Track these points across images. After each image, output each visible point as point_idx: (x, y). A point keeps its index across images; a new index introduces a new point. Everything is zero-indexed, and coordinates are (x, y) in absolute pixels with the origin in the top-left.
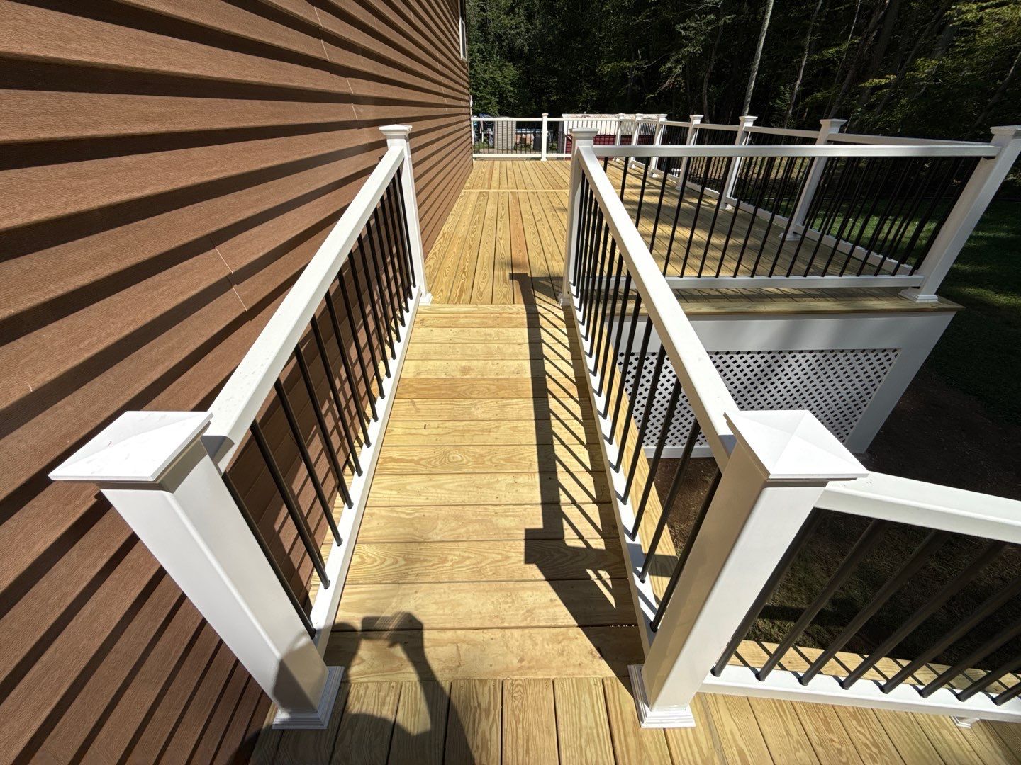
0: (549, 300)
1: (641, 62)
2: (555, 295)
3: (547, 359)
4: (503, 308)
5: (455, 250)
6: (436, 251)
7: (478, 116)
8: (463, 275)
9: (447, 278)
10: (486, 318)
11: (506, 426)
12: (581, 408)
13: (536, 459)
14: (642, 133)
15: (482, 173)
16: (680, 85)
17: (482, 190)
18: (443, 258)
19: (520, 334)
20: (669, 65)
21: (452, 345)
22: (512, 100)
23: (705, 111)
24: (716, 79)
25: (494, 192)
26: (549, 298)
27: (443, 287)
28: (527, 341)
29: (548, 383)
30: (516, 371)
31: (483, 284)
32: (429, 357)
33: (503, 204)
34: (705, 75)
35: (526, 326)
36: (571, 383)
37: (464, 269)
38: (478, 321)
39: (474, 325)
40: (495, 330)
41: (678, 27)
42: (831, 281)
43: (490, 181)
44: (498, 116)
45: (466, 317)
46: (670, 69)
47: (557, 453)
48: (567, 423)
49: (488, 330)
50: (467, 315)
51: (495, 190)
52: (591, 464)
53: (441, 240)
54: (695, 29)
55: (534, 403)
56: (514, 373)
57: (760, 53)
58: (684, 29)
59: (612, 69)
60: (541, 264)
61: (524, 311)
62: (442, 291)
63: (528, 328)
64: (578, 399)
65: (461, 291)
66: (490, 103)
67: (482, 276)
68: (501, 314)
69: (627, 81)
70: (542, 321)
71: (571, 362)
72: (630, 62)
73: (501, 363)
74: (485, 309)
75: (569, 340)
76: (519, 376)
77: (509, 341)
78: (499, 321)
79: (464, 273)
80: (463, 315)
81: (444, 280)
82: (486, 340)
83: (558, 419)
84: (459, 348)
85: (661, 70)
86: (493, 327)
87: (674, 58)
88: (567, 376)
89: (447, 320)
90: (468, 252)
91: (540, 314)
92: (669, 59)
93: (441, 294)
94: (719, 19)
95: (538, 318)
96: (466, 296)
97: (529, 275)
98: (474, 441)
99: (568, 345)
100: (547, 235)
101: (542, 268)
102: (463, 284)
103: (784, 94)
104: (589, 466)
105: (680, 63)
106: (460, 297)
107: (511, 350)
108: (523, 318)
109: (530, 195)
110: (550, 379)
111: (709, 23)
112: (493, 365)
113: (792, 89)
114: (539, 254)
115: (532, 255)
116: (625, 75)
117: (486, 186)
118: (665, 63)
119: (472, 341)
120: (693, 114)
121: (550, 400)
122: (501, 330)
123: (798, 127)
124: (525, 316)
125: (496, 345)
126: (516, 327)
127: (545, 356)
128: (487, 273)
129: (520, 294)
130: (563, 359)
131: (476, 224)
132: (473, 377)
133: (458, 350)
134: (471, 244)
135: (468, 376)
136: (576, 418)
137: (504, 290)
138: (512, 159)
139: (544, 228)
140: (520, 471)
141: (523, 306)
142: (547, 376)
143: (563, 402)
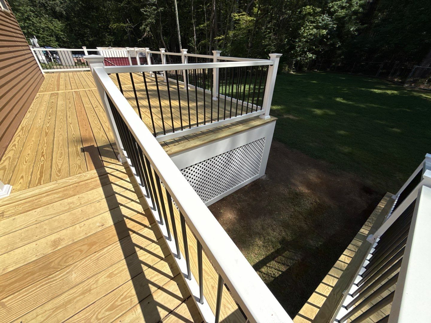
0: (113, 161)
1: (130, 24)
2: (115, 155)
3: (122, 205)
4: (80, 177)
5: (33, 139)
6: (16, 143)
7: (44, 47)
8: (42, 158)
9: (28, 164)
10: (66, 190)
11: (103, 277)
12: (154, 232)
13: (134, 292)
14: (141, 56)
15: (52, 81)
16: (151, 36)
17: (53, 92)
18: (23, 147)
19: (97, 193)
20: (143, 27)
21: (38, 225)
22: (65, 39)
23: (165, 47)
24: (165, 34)
25: (62, 92)
26: (112, 159)
27: (23, 174)
28: (104, 197)
29: (127, 223)
30: (101, 224)
31: (60, 161)
32: (16, 246)
33: (69, 99)
34: (160, 31)
35: (100, 185)
36: (142, 216)
37: (43, 152)
38: (60, 195)
39: (56, 200)
40: (77, 197)
41: (142, 10)
42: (239, 118)
43: (58, 85)
44: (58, 48)
45: (48, 195)
46: (144, 28)
47: (148, 277)
48: (147, 248)
49: (70, 200)
50: (47, 193)
51: (63, 91)
52: (172, 271)
53: (20, 133)
54: (149, 12)
55: (121, 245)
56: (99, 227)
57: (178, 24)
58: (144, 11)
59: (116, 26)
60: (103, 136)
61: (97, 175)
62: (22, 177)
63: (102, 186)
64: (150, 226)
65: (41, 173)
66: (51, 41)
67: (59, 155)
68: (79, 183)
69: (126, 33)
70: (112, 179)
71: (138, 201)
72: (125, 24)
73: (87, 222)
74: (64, 183)
75: (133, 185)
76: (104, 227)
77: (90, 203)
78: (78, 189)
79: (43, 156)
80: (45, 195)
81: (24, 167)
82: (70, 208)
83: (141, 248)
84: (46, 224)
85: (140, 28)
86: (74, 195)
87: (144, 24)
88: (138, 213)
89: (29, 204)
90: (45, 139)
91: (108, 173)
92: (142, 24)
93: (21, 181)
94: (158, 9)
95: (108, 177)
96: (46, 176)
97: (96, 146)
98: (78, 308)
99: (133, 189)
100: (103, 116)
101: (103, 139)
102: (42, 166)
103: (192, 41)
104: (171, 274)
105: (148, 26)
106: (40, 179)
107: (93, 208)
108: (96, 181)
109: (88, 92)
110: (127, 220)
111: (154, 10)
112: (81, 227)
113: (194, 39)
114: (100, 129)
115: (95, 131)
116: (124, 30)
117: (56, 89)
118: (141, 26)
119: (58, 214)
120: (161, 48)
121: (132, 236)
122: (80, 195)
123: (200, 54)
124: (98, 178)
125: (80, 209)
126: (93, 189)
127: (120, 204)
128: (63, 151)
129: (91, 162)
130: (132, 200)
131: (50, 116)
132: (64, 246)
133: (45, 227)
134: (47, 131)
135: (59, 248)
136: (153, 241)
137: (79, 162)
138: (72, 72)
139: (100, 111)
140: (124, 312)
141: (95, 171)
142: (125, 218)
143: (141, 233)
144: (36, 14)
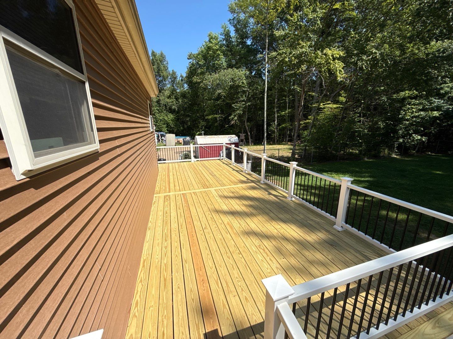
1: (222, 115)
6: (138, 297)
7: (158, 132)
15: (164, 175)
16: (237, 123)
17: (166, 194)
18: (144, 311)
23: (247, 130)
33: (180, 209)
34: (245, 119)
41: (233, 105)
43: (169, 183)
44: (167, 133)
46: (233, 118)
51: (173, 193)
53: (142, 275)
54: (239, 106)
59: (211, 117)
60: (224, 304)
66: (163, 127)
72: (218, 115)
85: (229, 118)
90: (165, 294)
92: (232, 115)
94: (246, 103)
105: (236, 116)
109: (193, 195)
114: (217, 284)
115: (212, 285)
116: (216, 120)
131: (166, 240)
134: (166, 275)
138: (177, 162)
144: (159, 112)
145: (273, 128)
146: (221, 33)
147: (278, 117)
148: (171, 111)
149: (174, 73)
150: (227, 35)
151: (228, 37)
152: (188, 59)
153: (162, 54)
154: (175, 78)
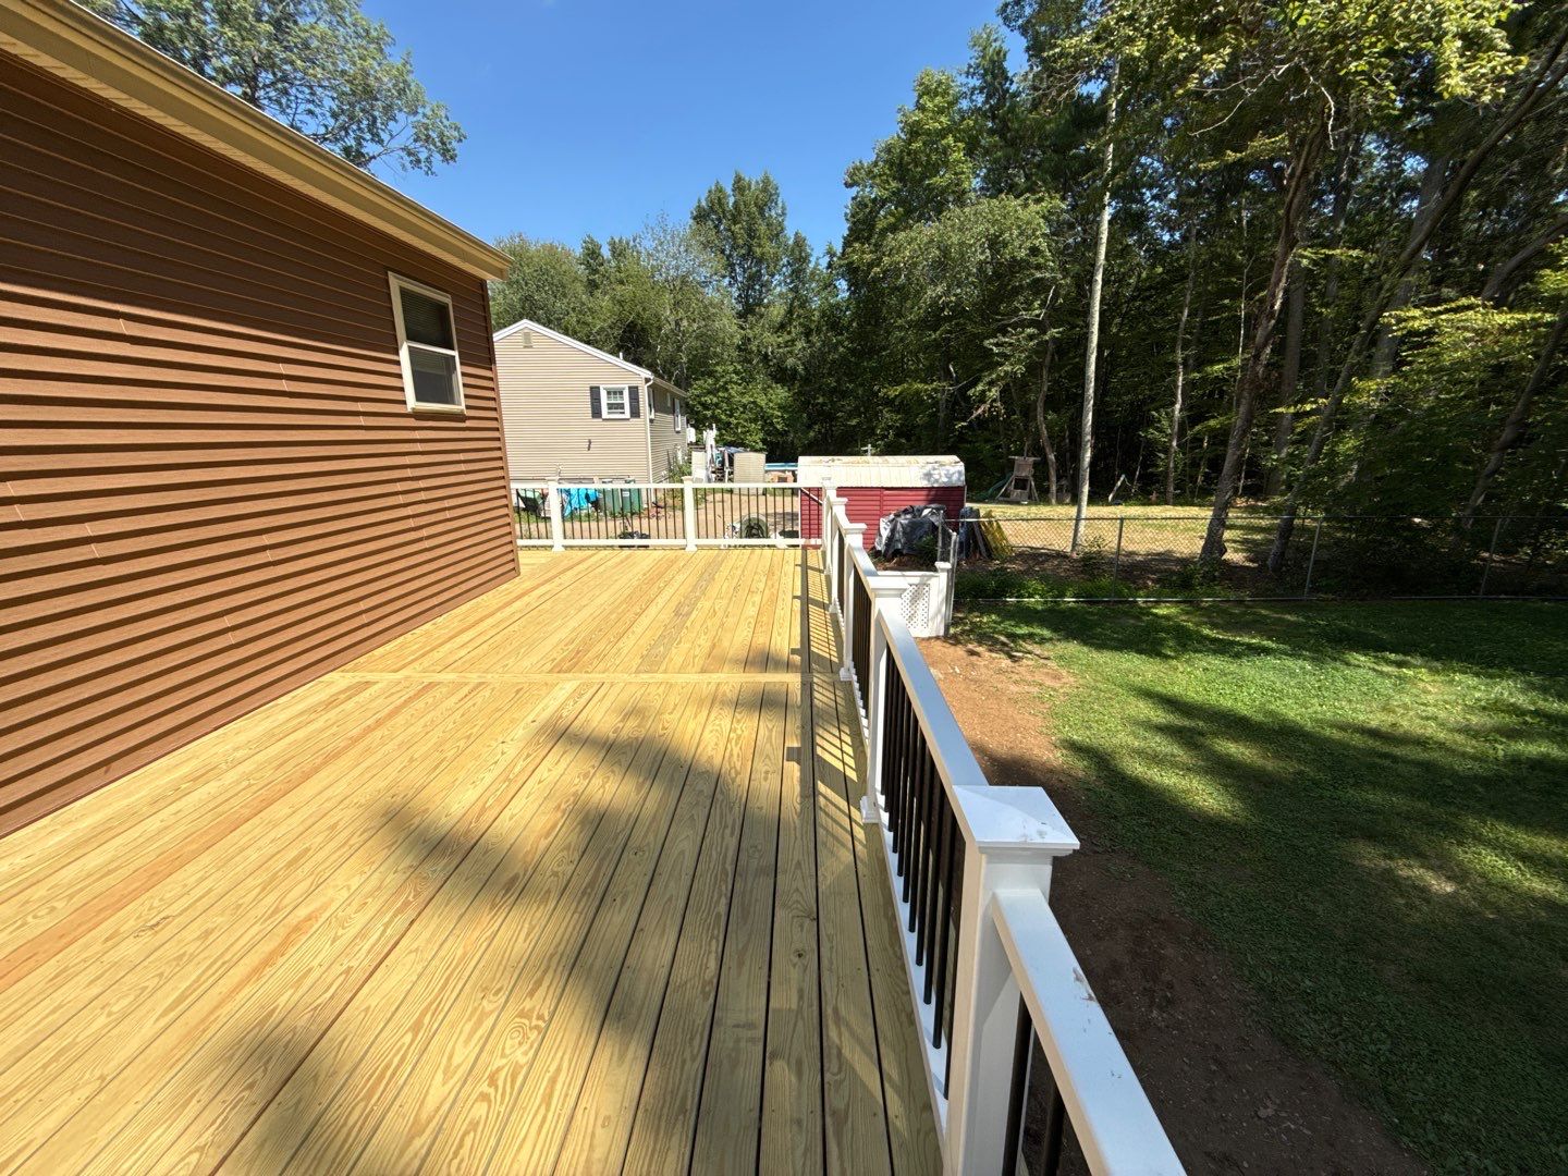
16: (999, 412)
20: (980, 388)
34: (1038, 397)
41: (989, 343)
46: (984, 391)
85: (971, 393)
87: (986, 379)
92: (979, 381)
94: (1042, 333)
105: (996, 385)
118: (975, 385)
145: (1161, 431)
146: (970, 66)
147: (1190, 385)
148: (782, 375)
149: (800, 243)
150: (993, 71)
151: (994, 77)
152: (848, 185)
153: (766, 181)
154: (804, 259)
